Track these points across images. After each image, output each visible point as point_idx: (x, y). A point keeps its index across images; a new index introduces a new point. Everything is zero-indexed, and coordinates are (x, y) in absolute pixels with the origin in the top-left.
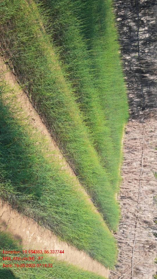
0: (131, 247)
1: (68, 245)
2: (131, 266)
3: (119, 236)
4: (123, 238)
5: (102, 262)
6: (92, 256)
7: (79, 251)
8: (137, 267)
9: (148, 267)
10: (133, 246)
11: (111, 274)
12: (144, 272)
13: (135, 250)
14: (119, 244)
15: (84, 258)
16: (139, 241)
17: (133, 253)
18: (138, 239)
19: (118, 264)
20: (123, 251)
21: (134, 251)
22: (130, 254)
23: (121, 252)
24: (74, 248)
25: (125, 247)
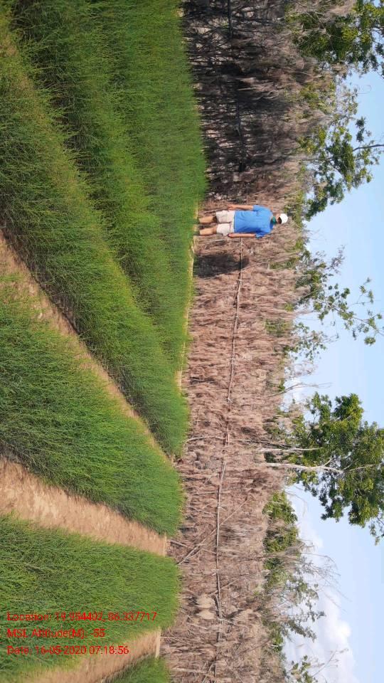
0: (214, 486)
1: (68, 495)
2: (214, 526)
3: (187, 467)
4: (196, 470)
5: (149, 524)
6: (127, 514)
7: (94, 506)
8: (228, 525)
9: (250, 522)
10: (218, 483)
11: (171, 548)
12: (241, 534)
13: (224, 492)
14: (189, 484)
15: (108, 518)
16: (232, 471)
17: (218, 498)
18: (229, 469)
19: (187, 524)
20: (197, 497)
21: (222, 494)
22: (213, 502)
23: (193, 499)
24: (83, 499)
25: (202, 488)
